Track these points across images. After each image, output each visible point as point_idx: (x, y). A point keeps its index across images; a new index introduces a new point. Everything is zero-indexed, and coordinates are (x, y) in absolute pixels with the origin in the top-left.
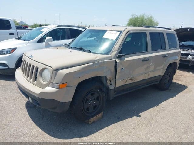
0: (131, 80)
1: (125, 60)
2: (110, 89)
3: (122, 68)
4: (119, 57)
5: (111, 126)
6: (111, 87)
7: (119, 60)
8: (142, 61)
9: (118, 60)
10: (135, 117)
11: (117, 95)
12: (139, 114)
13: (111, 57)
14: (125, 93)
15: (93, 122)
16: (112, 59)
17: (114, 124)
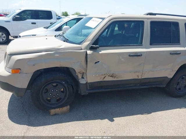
0: (112, 76)
1: (100, 53)
2: (81, 83)
3: (98, 62)
4: (91, 48)
5: (69, 123)
6: (82, 82)
7: (92, 52)
8: (129, 56)
9: (89, 52)
10: (107, 120)
11: (91, 91)
12: (114, 119)
13: (82, 47)
14: (104, 90)
15: (56, 114)
16: (81, 49)
17: (75, 122)
